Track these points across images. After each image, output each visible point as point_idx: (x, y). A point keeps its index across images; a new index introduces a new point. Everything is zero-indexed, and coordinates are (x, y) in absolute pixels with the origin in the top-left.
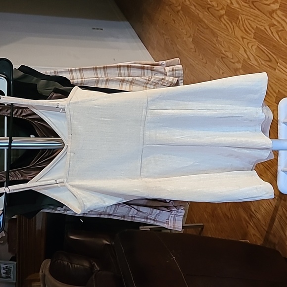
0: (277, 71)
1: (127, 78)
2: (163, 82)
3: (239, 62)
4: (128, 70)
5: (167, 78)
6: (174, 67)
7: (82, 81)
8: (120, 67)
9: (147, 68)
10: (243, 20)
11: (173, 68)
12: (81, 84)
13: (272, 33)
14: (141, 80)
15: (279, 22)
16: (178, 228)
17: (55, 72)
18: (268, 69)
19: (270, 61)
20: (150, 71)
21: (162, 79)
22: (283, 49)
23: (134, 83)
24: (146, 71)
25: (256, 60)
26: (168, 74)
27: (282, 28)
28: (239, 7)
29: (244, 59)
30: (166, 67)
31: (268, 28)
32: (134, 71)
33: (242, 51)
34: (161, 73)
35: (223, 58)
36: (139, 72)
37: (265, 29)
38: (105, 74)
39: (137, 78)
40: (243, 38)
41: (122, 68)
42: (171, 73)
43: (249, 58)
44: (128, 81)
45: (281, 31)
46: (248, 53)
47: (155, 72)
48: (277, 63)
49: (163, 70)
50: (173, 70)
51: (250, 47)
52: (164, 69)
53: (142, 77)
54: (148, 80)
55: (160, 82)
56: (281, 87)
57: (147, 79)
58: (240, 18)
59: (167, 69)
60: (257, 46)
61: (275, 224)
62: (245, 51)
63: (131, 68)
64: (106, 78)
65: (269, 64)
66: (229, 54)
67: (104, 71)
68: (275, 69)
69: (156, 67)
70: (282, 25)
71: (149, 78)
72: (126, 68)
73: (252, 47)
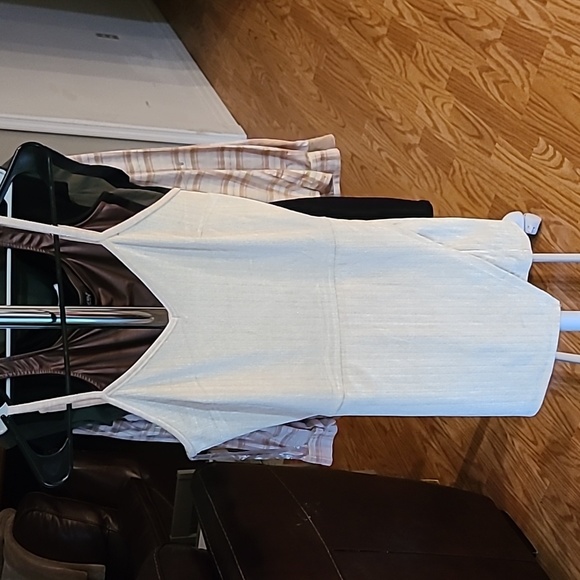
0: (493, 157)
1: (236, 173)
2: (305, 182)
3: (414, 131)
4: (237, 156)
5: (312, 174)
6: (324, 152)
7: (149, 177)
8: (223, 149)
9: (274, 154)
10: (425, 51)
11: (322, 155)
12: (148, 182)
13: (485, 83)
14: (264, 177)
15: (499, 65)
17: (96, 159)
18: (476, 152)
19: (480, 137)
20: (278, 159)
21: (304, 176)
22: (506, 116)
23: (248, 182)
24: (270, 158)
25: (451, 133)
26: (313, 165)
27: (506, 78)
28: (416, 25)
29: (425, 128)
30: (309, 151)
31: (476, 73)
32: (248, 159)
33: (421, 111)
34: (300, 163)
35: (380, 121)
36: (259, 160)
37: (471, 74)
38: (193, 163)
39: (256, 173)
40: (424, 87)
41: (226, 153)
42: (319, 164)
43: (436, 127)
44: (237, 178)
45: (504, 81)
46: (435, 117)
47: (288, 162)
48: (495, 143)
49: (303, 159)
50: (322, 159)
51: (439, 105)
52: (306, 156)
53: (266, 171)
54: (277, 177)
55: (298, 182)
56: (501, 189)
57: (275, 175)
58: (418, 46)
59: (313, 156)
60: (454, 106)
62: (428, 112)
63: (244, 153)
64: (195, 172)
65: (478, 142)
66: (393, 114)
67: (192, 157)
68: (490, 154)
69: (290, 153)
70: (505, 71)
71: (278, 173)
72: (234, 153)
73: (442, 106)
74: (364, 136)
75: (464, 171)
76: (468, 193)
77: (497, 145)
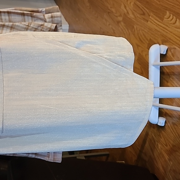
0: (149, 22)
1: (7, 24)
2: (42, 28)
3: (120, 16)
4: (9, 16)
5: (46, 24)
6: (53, 14)
9: (27, 15)
11: (52, 15)
14: (21, 25)
16: (58, 161)
18: (142, 21)
19: (144, 14)
20: (30, 18)
21: (42, 25)
22: (154, 4)
23: (14, 28)
24: (26, 17)
25: (133, 14)
26: (47, 20)
29: (124, 14)
30: (46, 14)
32: (15, 17)
33: (123, 7)
34: (41, 19)
35: (109, 13)
36: (19, 18)
39: (17, 24)
41: (2, 14)
42: (51, 19)
43: (128, 13)
44: (8, 26)
46: (128, 8)
47: (35, 18)
48: (149, 16)
49: (42, 17)
50: (52, 17)
51: (129, 3)
52: (44, 16)
53: (22, 23)
54: (28, 26)
55: (39, 28)
56: (152, 35)
57: (27, 24)
59: (47, 16)
60: (134, 3)
61: (146, 145)
62: (125, 7)
63: (12, 14)
65: (143, 16)
66: (113, 10)
68: (148, 21)
69: (35, 14)
71: (29, 24)
72: (7, 14)
73: (130, 3)
74: (104, 20)
75: (138, 29)
76: (140, 39)
77: (150, 17)
